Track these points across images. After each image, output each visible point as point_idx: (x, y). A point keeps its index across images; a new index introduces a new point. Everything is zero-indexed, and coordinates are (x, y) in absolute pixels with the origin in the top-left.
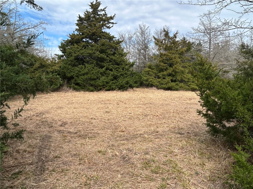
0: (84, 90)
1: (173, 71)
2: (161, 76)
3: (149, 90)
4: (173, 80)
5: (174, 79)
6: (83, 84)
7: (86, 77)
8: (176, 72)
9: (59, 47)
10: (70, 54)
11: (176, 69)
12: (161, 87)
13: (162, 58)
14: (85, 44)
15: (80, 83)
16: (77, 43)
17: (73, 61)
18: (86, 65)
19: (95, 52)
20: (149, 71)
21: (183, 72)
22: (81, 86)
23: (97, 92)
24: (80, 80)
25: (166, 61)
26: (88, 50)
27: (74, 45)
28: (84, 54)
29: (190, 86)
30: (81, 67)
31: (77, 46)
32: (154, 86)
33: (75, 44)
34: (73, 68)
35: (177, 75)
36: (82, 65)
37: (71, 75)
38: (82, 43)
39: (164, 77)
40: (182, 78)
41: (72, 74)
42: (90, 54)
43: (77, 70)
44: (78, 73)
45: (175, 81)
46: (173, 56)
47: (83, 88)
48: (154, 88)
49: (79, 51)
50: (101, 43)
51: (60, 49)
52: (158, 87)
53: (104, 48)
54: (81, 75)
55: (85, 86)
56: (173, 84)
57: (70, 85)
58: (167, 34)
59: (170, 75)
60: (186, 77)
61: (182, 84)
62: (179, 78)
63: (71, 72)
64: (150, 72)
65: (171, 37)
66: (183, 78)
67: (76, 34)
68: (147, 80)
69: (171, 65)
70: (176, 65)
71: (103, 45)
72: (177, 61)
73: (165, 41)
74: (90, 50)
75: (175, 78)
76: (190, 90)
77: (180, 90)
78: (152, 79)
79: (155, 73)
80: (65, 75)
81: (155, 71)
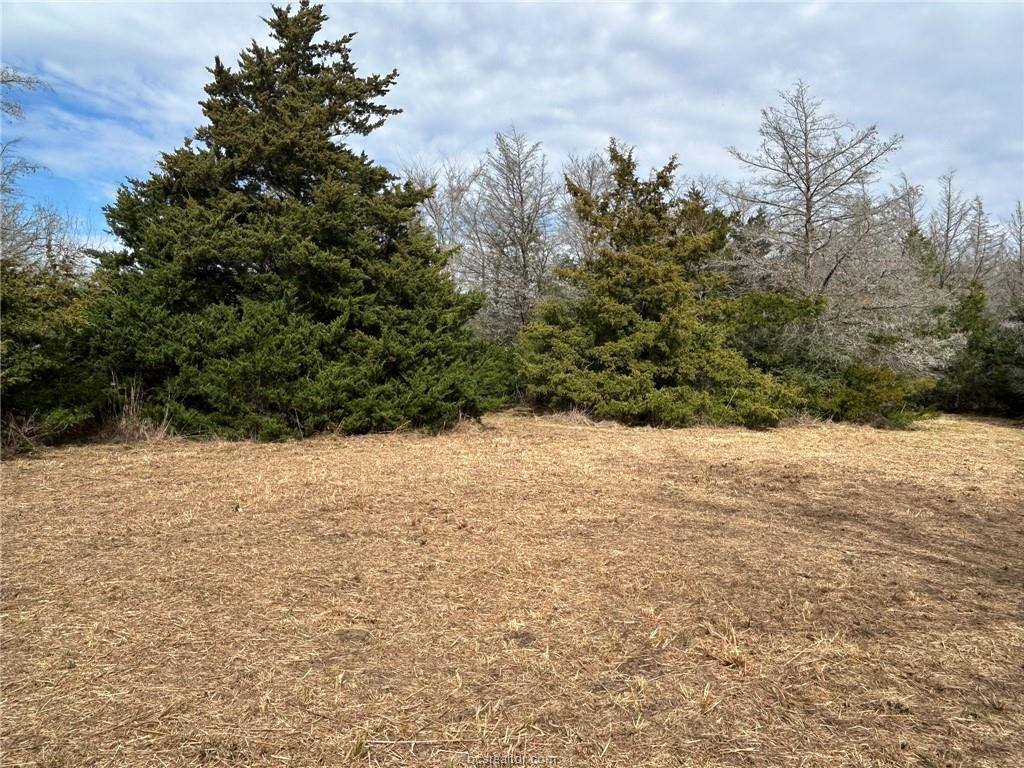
0: (230, 431)
1: (663, 335)
2: (606, 357)
3: (554, 425)
4: (663, 376)
5: (668, 371)
6: (226, 401)
7: (242, 363)
8: (674, 343)
9: (108, 216)
10: (162, 245)
11: (677, 326)
12: (607, 408)
13: (609, 275)
14: (243, 201)
15: (207, 396)
16: (200, 195)
17: (174, 285)
18: (248, 304)
19: (294, 239)
20: (551, 335)
21: (702, 342)
22: (216, 409)
23: (300, 439)
24: (212, 381)
25: (627, 290)
26: (256, 230)
27: (183, 205)
28: (234, 250)
29: (739, 402)
30: (219, 317)
31: (201, 211)
32: (580, 408)
33: (191, 201)
34: (176, 318)
35: (681, 354)
36: (222, 305)
37: (166, 355)
38: (225, 196)
39: (620, 364)
40: (701, 368)
41: (168, 348)
42: (265, 247)
43: (197, 331)
44: (199, 343)
45: (671, 382)
46: (660, 267)
47: (225, 424)
48: (579, 416)
49: (207, 235)
50: (325, 196)
51: (113, 224)
52: (596, 409)
53: (337, 221)
54: (218, 357)
55: (235, 411)
56: (666, 395)
57: (158, 407)
58: (625, 169)
59: (644, 354)
60: (719, 365)
61: (697, 397)
62: (688, 367)
63: (166, 337)
64: (554, 341)
65: (645, 184)
66: (708, 368)
67: (197, 153)
68: (541, 380)
69: (650, 311)
70: (673, 306)
71: (334, 206)
72: (677, 292)
73: (618, 202)
74: (266, 231)
75: (672, 369)
76: (740, 424)
77: (695, 423)
78: (567, 372)
79: (578, 344)
80: (132, 355)
81: (577, 334)
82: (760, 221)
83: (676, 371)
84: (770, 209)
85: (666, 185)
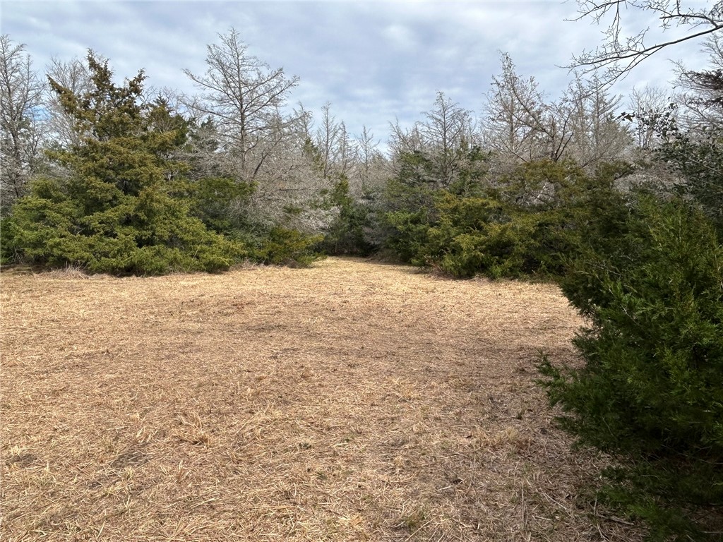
1: (142, 207)
2: (95, 224)
3: (52, 280)
4: (143, 238)
5: (147, 234)
8: (151, 213)
11: (152, 200)
12: (98, 264)
13: (94, 159)
20: (45, 207)
21: (173, 212)
25: (110, 172)
29: (201, 255)
32: (75, 265)
35: (157, 221)
39: (108, 229)
40: (172, 231)
45: (150, 242)
46: (137, 155)
48: (74, 272)
52: (89, 265)
56: (146, 252)
58: (102, 77)
59: (127, 221)
60: (186, 229)
61: (170, 253)
62: (162, 231)
64: (47, 212)
65: (120, 89)
66: (178, 231)
68: (38, 244)
69: (130, 188)
70: (149, 185)
72: (151, 175)
73: (99, 101)
75: (150, 232)
76: (203, 271)
77: (170, 272)
78: (62, 237)
79: (70, 214)
81: (68, 206)
82: (209, 126)
83: (153, 234)
84: (217, 118)
85: (137, 91)
